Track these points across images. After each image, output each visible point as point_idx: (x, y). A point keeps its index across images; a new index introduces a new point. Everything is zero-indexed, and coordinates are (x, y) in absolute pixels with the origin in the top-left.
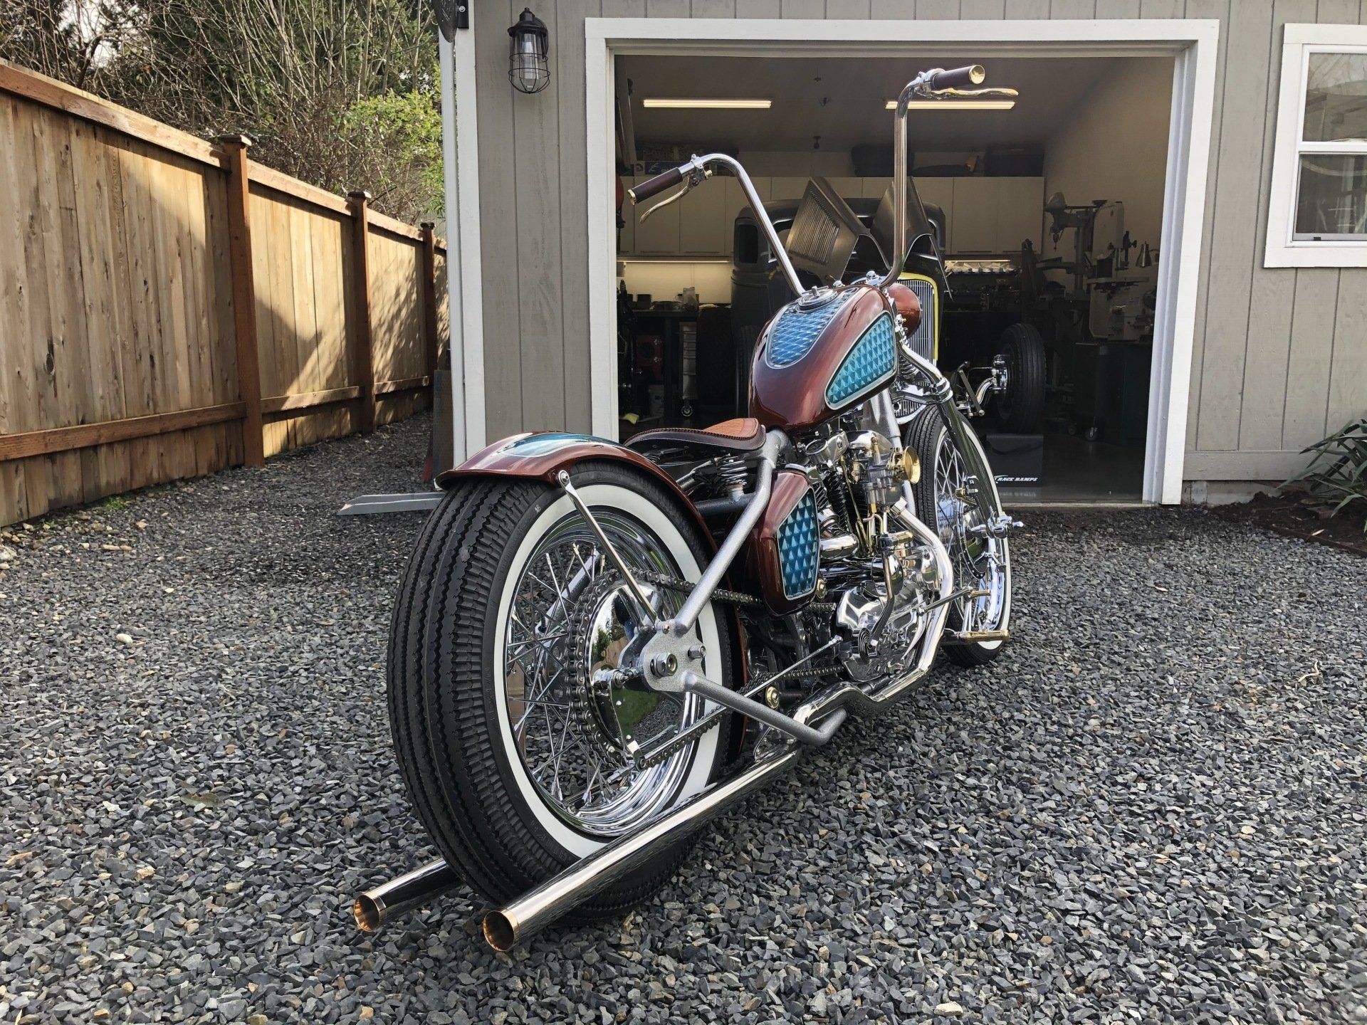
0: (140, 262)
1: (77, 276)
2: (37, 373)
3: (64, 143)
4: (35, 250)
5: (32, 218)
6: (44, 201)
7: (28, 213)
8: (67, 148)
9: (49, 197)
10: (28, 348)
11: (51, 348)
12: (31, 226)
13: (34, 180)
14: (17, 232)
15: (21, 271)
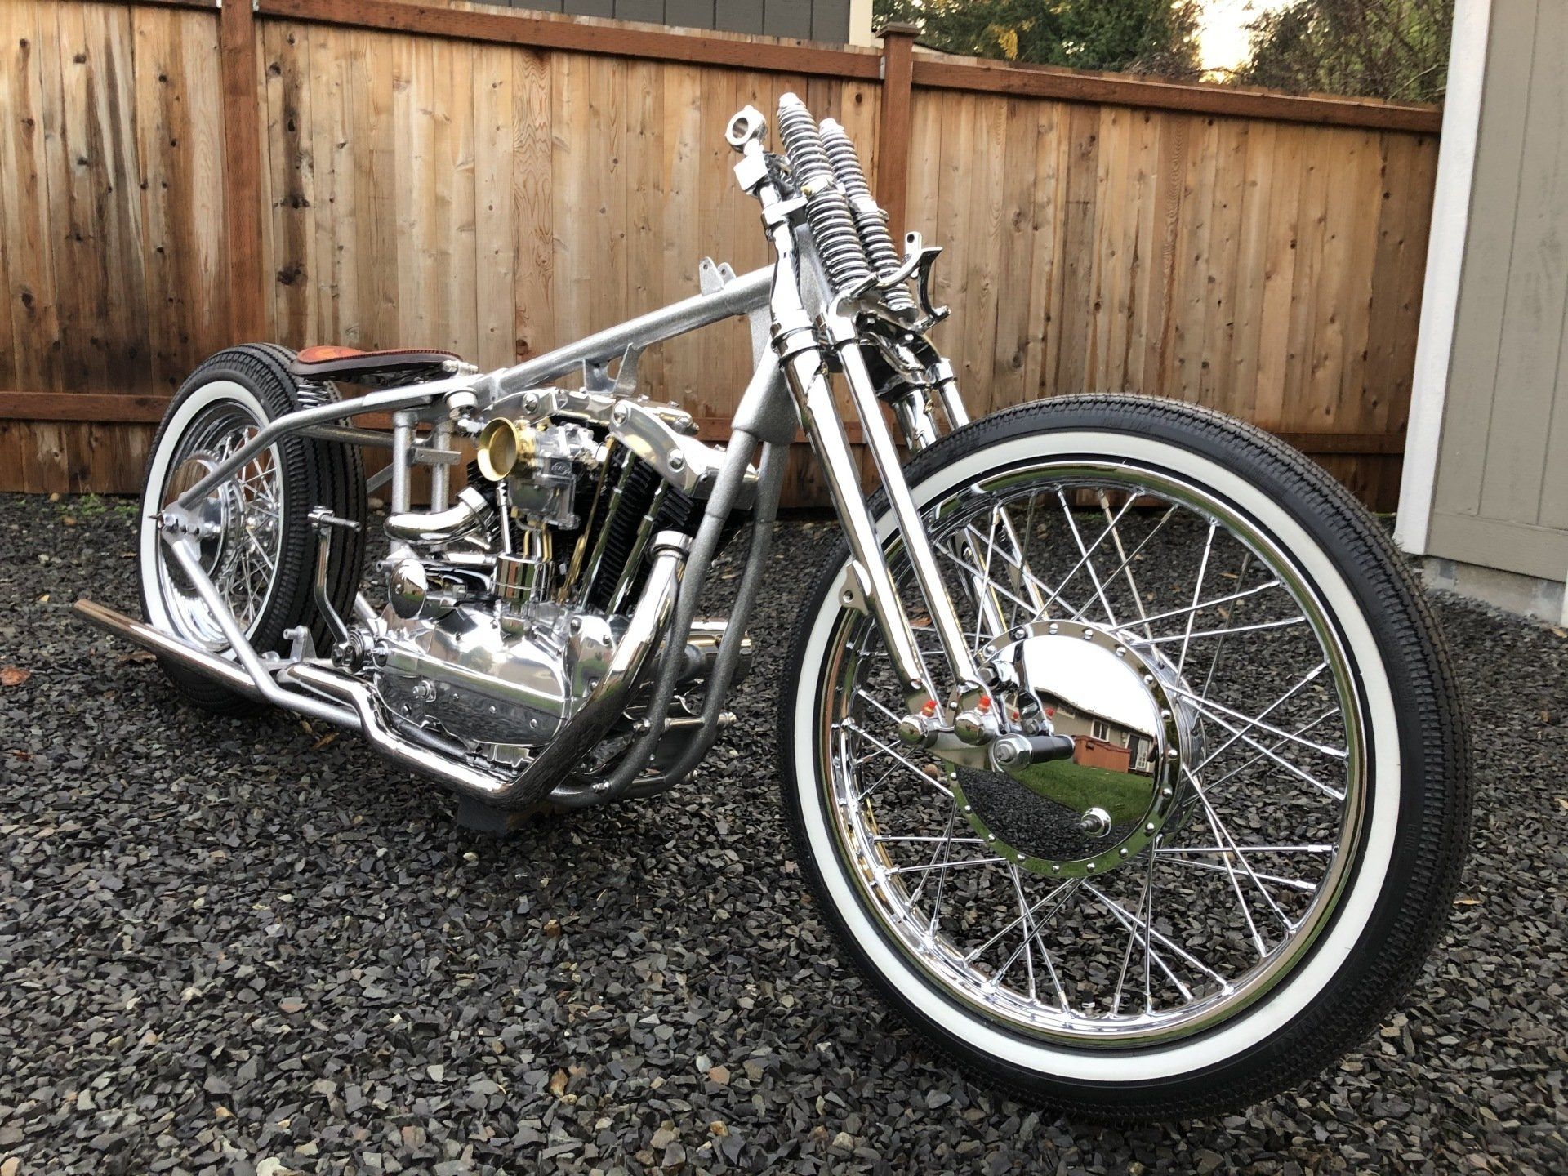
0: (1205, 256)
1: (1081, 272)
2: (997, 368)
3: (1087, 135)
4: (1020, 246)
5: (1019, 215)
6: (1041, 196)
7: (1013, 211)
8: (1093, 139)
9: (1050, 191)
10: (988, 344)
11: (1023, 346)
12: (1016, 223)
13: (1031, 178)
14: (993, 230)
15: (992, 266)
